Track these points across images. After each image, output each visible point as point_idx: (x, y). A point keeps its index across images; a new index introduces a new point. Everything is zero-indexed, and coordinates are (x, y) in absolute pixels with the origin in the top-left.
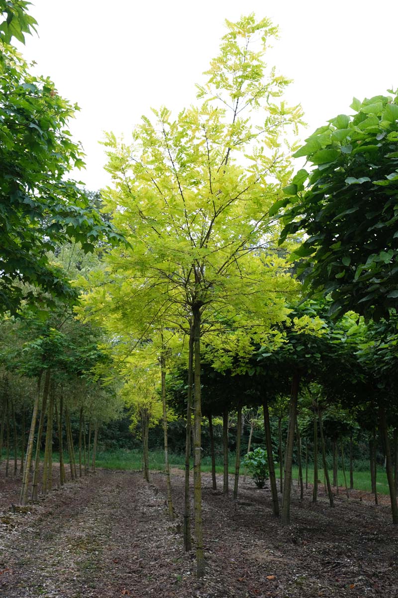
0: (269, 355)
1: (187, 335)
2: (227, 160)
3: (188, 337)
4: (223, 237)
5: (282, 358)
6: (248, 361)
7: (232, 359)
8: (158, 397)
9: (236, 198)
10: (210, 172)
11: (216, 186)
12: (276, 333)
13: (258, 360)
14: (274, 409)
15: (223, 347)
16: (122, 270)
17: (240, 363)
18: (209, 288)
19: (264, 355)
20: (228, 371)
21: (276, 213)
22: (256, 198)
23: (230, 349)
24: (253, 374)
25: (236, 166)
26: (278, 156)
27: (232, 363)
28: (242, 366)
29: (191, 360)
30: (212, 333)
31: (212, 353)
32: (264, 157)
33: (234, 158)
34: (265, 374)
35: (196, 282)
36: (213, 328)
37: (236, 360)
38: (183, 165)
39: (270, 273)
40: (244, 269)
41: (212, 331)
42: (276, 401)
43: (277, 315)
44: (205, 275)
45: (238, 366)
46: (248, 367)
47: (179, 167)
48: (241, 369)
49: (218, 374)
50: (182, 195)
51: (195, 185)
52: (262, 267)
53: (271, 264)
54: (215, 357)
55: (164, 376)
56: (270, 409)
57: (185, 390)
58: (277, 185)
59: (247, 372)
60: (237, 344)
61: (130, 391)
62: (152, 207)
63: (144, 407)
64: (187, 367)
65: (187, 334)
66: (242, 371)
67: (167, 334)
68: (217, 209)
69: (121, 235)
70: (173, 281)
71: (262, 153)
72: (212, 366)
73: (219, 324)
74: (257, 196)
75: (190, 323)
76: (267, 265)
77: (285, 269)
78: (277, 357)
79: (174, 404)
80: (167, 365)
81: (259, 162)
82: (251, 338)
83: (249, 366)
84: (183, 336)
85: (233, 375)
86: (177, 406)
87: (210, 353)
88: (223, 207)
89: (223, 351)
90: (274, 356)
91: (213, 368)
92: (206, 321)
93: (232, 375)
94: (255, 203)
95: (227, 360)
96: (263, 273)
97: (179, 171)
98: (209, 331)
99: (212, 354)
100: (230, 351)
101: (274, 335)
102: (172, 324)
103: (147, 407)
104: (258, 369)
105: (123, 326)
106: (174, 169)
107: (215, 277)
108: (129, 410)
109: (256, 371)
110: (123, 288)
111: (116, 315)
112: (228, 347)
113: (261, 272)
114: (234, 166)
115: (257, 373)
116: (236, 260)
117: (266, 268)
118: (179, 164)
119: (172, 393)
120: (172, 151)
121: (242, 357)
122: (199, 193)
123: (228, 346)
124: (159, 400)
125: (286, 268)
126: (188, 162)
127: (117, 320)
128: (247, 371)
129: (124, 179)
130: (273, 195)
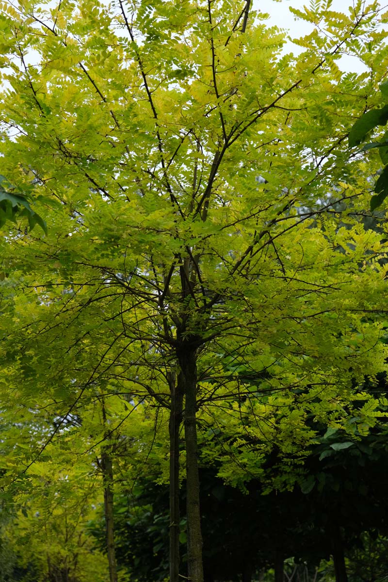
0: (346, 445)
1: (164, 410)
2: (246, 17)
3: (166, 413)
4: (247, 196)
5: (374, 450)
6: (303, 463)
7: (264, 458)
8: (91, 540)
9: (273, 105)
10: (213, 49)
11: (225, 80)
12: (364, 399)
13: (321, 459)
14: (353, 564)
15: (244, 432)
16: (20, 271)
17: (281, 465)
18: (215, 305)
19: (335, 447)
20: (254, 484)
21: (365, 137)
22: (319, 108)
23: (259, 436)
24: (310, 489)
25: (267, 28)
26: (363, 9)
27: (263, 466)
28: (286, 472)
29: (175, 466)
30: (219, 403)
31: (216, 444)
32: (335, 15)
33: (263, 12)
34: (337, 488)
35: (184, 294)
36: (221, 391)
37: (273, 459)
38: (154, 36)
39: (347, 265)
40: (288, 257)
41: (220, 397)
42: (361, 546)
43: (367, 362)
44: (204, 277)
45: (277, 472)
46: (299, 475)
47: (145, 39)
48: (284, 479)
49: (231, 491)
50: (150, 100)
51: (180, 79)
52: (327, 252)
53: (348, 245)
54: (224, 453)
55: (109, 498)
56: (347, 562)
57: (153, 525)
58: (365, 75)
59: (296, 485)
60: (276, 425)
61: (33, 533)
62: (86, 132)
63: (62, 565)
64: (164, 479)
65: (164, 406)
66: (285, 484)
67: (115, 405)
68: (228, 130)
69: (21, 198)
70: (131, 291)
71: (328, 6)
72: (219, 475)
73: (234, 383)
74: (320, 102)
75: (170, 382)
76: (339, 247)
77: (380, 257)
78: (365, 451)
79: (130, 556)
80: (116, 473)
81: (323, 24)
82: (308, 412)
83: (300, 471)
84: (153, 412)
85: (266, 492)
86: (137, 562)
87: (213, 443)
88: (242, 127)
89: (244, 442)
90: (357, 448)
91: (221, 480)
92: (204, 376)
93: (263, 494)
94: (315, 118)
95: (250, 458)
96: (331, 268)
97: (145, 49)
98: (214, 399)
99: (218, 447)
100: (260, 442)
101: (358, 404)
102: (128, 384)
103: (68, 565)
104: (322, 477)
105: (19, 393)
106: (134, 44)
107: (227, 281)
108: (25, 571)
109: (317, 482)
110: (18, 309)
111: (5, 370)
112: (253, 431)
113: (326, 263)
114: (261, 28)
115: (320, 488)
116: (271, 242)
117: (337, 254)
118: (143, 33)
119: (123, 533)
120: (129, 5)
121: (289, 456)
122: (186, 94)
123: (257, 430)
124: (95, 548)
125: (382, 254)
126: (163, 25)
127: (7, 380)
128: (296, 482)
129: (22, 69)
130: (354, 98)
